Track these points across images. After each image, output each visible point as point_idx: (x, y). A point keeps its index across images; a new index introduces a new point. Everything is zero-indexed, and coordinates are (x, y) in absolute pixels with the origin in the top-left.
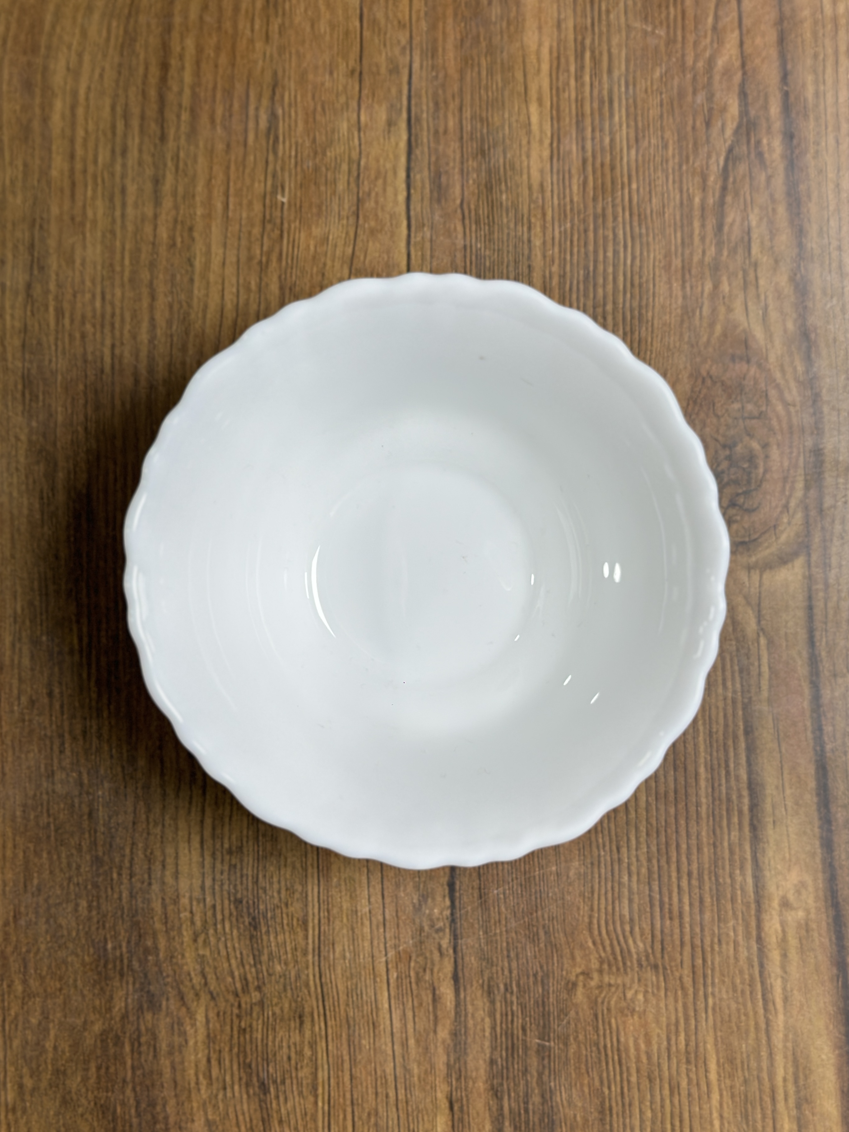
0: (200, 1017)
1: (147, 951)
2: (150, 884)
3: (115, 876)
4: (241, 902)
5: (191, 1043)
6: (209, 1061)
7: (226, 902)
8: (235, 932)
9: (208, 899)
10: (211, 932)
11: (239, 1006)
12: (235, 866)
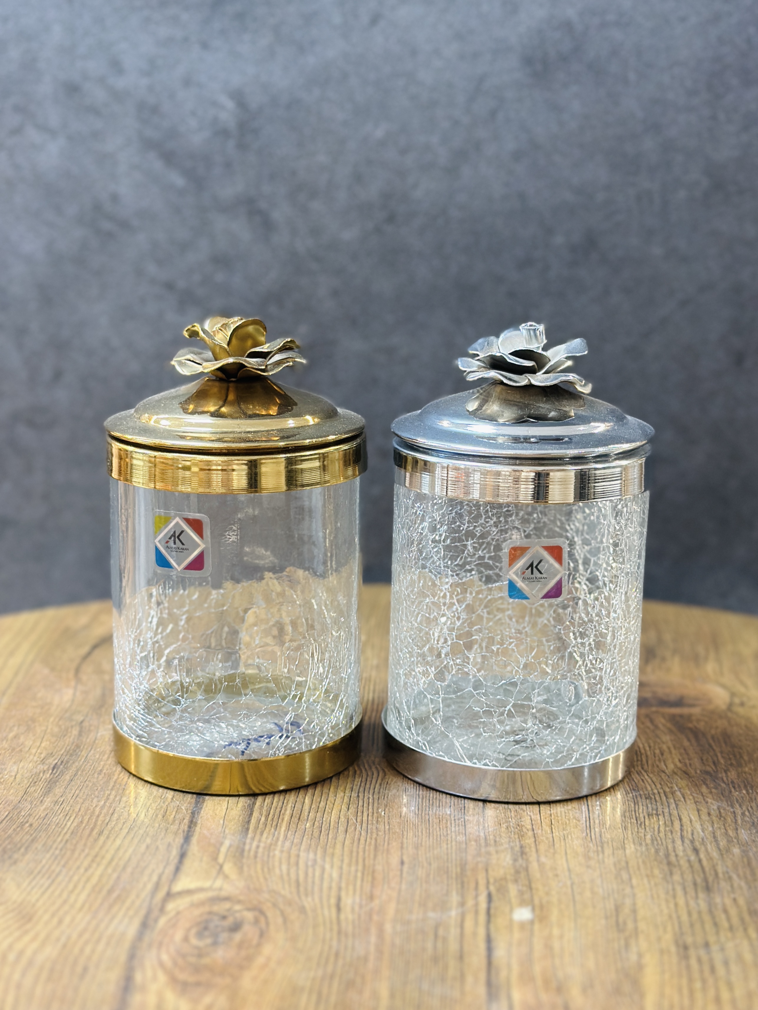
0: (671, 766)
1: (716, 788)
2: (718, 809)
3: (747, 813)
4: (646, 798)
5: (677, 761)
6: (662, 754)
7: (658, 798)
8: (649, 788)
9: (672, 801)
10: (667, 790)
11: (643, 768)
12: (652, 810)
